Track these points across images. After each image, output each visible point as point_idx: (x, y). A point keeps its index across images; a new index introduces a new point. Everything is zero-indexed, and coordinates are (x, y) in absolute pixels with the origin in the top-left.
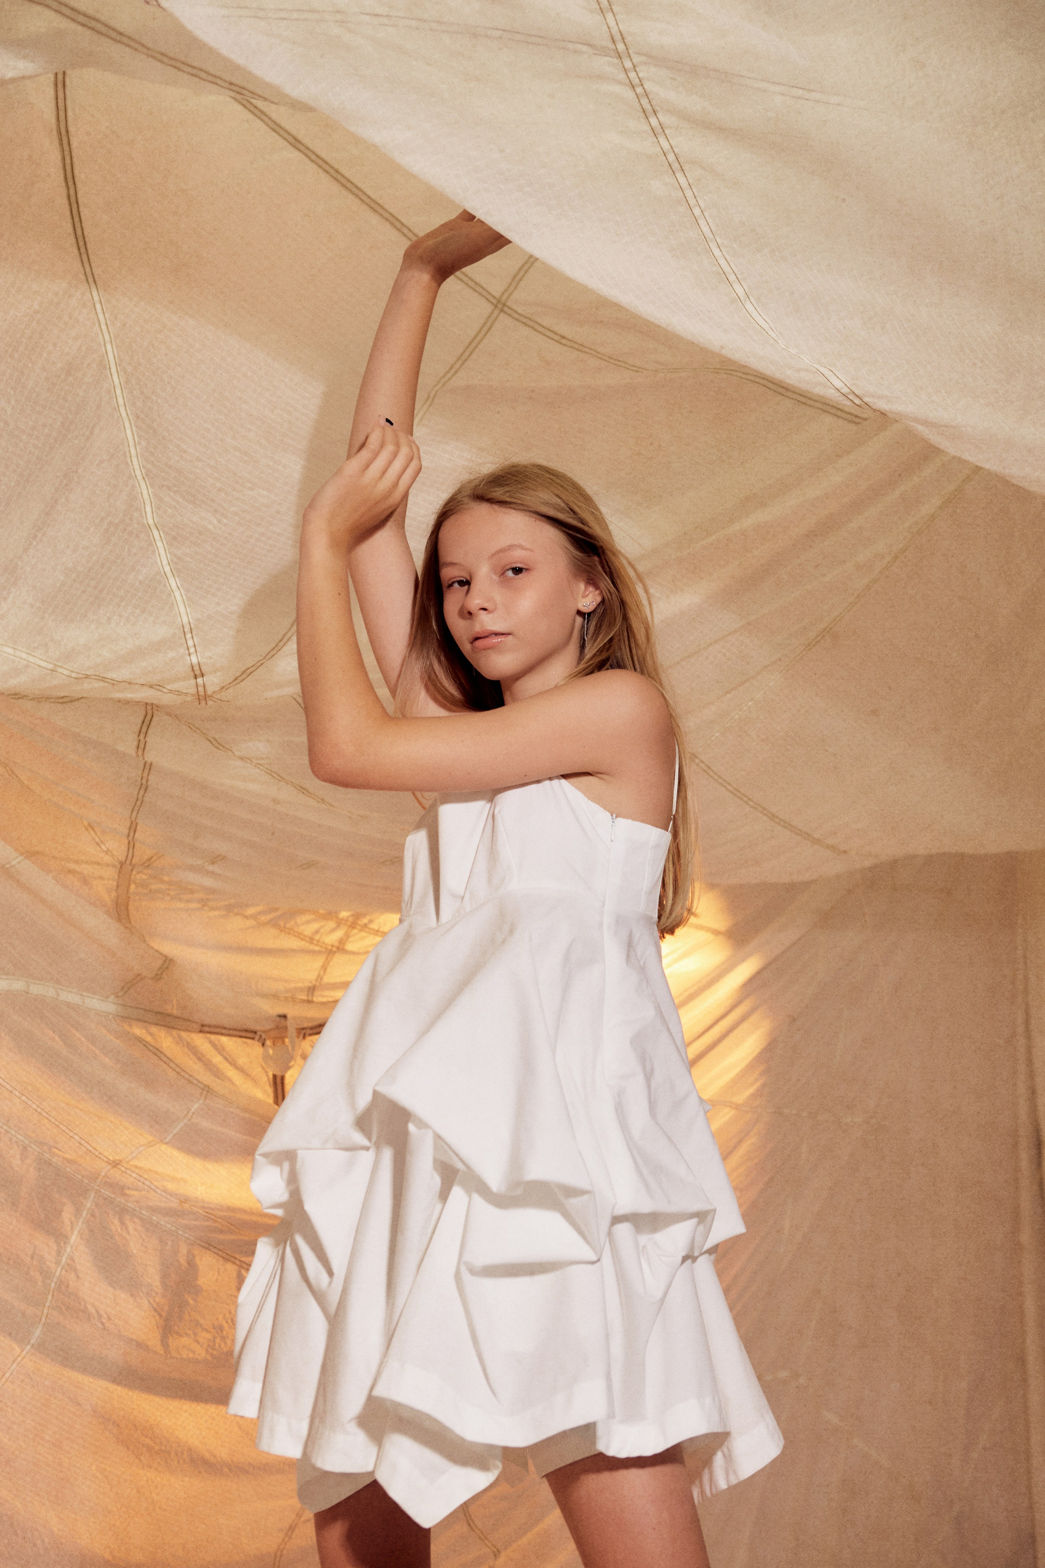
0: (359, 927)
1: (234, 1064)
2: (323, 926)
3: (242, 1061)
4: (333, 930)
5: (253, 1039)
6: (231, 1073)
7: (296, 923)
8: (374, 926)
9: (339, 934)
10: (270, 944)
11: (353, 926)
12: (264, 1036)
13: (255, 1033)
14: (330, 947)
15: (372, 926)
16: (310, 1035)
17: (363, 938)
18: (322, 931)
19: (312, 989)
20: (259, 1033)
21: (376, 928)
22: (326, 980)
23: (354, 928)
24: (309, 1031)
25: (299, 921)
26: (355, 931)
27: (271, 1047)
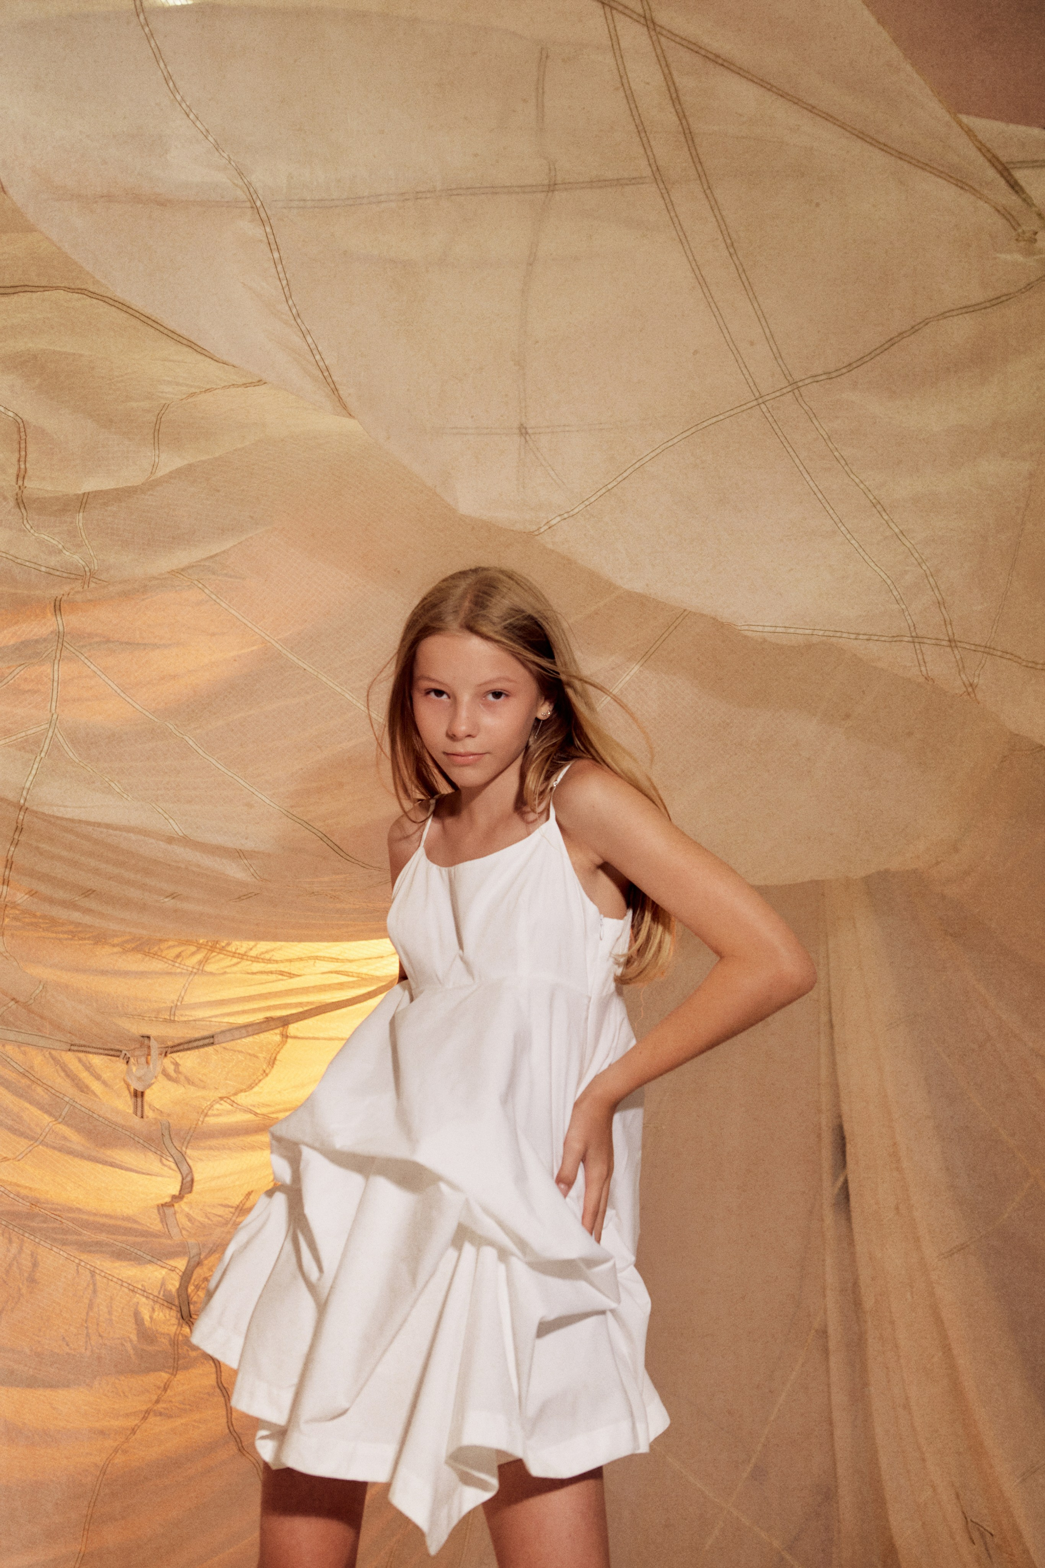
0: (218, 951)
1: (98, 1077)
2: (185, 950)
3: (106, 1075)
4: (193, 954)
5: (118, 1056)
6: (96, 1086)
7: (159, 948)
8: (232, 948)
9: (199, 956)
10: (134, 967)
11: (212, 949)
12: (128, 1055)
13: (121, 1051)
14: (190, 969)
15: (229, 949)
16: (172, 1053)
17: (222, 959)
18: (183, 954)
19: (173, 1010)
20: (124, 1052)
21: (234, 950)
22: (187, 1000)
23: (213, 951)
24: (169, 1050)
25: (162, 947)
26: (214, 954)
27: (134, 1064)
